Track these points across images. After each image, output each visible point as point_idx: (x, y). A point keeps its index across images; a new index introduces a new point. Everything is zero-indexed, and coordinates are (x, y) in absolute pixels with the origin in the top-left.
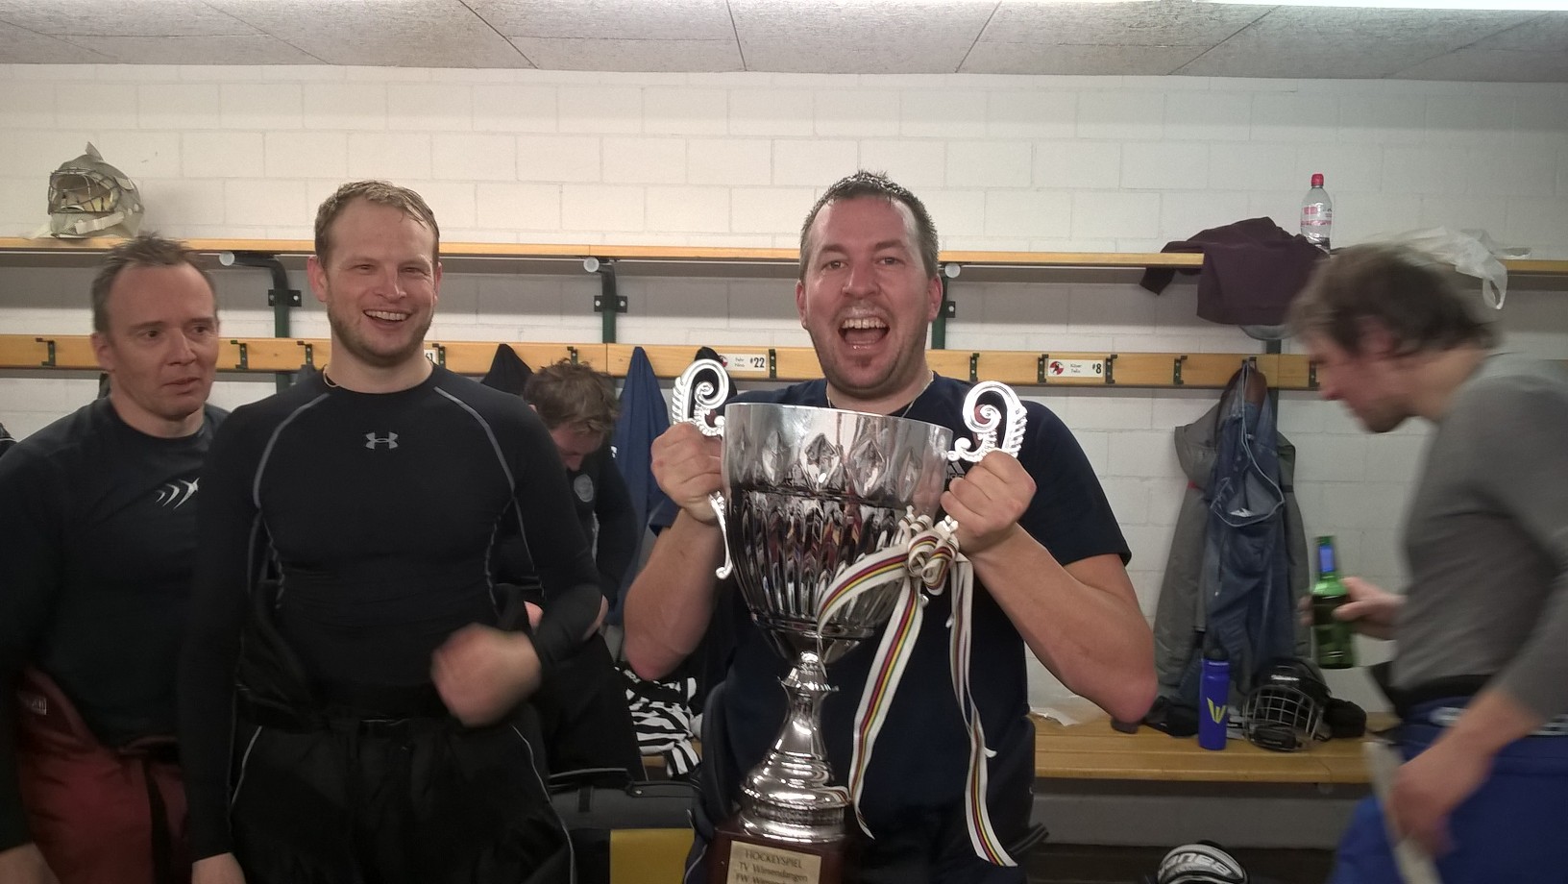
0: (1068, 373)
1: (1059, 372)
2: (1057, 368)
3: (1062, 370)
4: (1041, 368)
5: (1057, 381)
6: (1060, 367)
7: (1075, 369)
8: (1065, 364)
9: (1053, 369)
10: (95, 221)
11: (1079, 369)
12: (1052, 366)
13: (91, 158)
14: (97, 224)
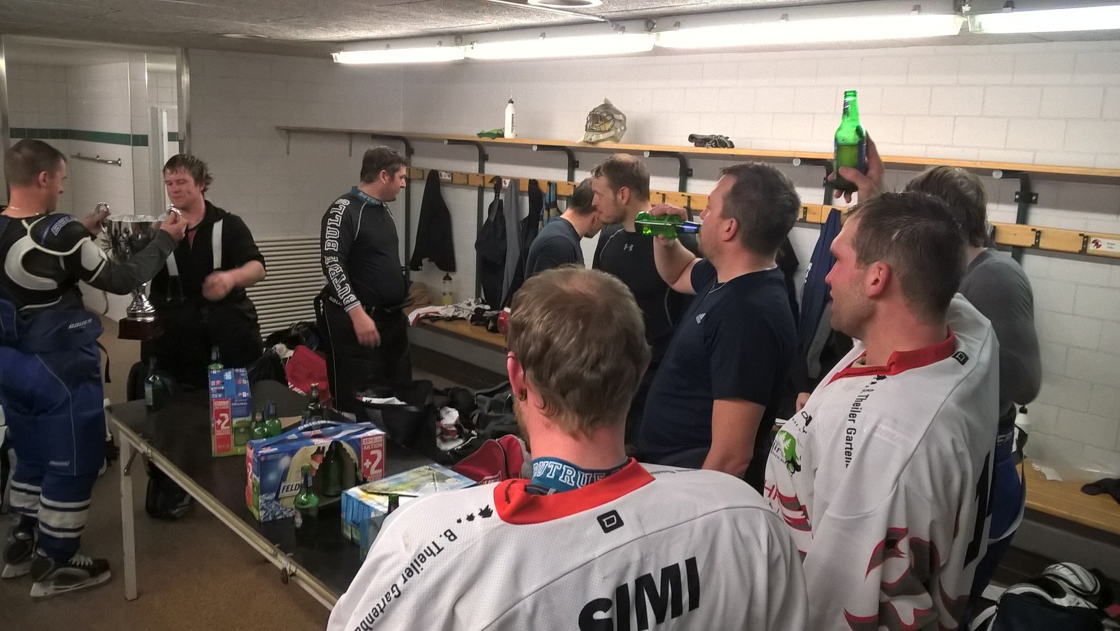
0: (1104, 248)
1: (1098, 247)
2: (1097, 244)
3: (1101, 246)
4: (1085, 243)
5: (1095, 253)
6: (1099, 243)
7: (1110, 246)
8: (1103, 242)
9: (1094, 244)
10: (601, 135)
11: (1113, 246)
12: (1093, 242)
13: (607, 106)
14: (602, 136)
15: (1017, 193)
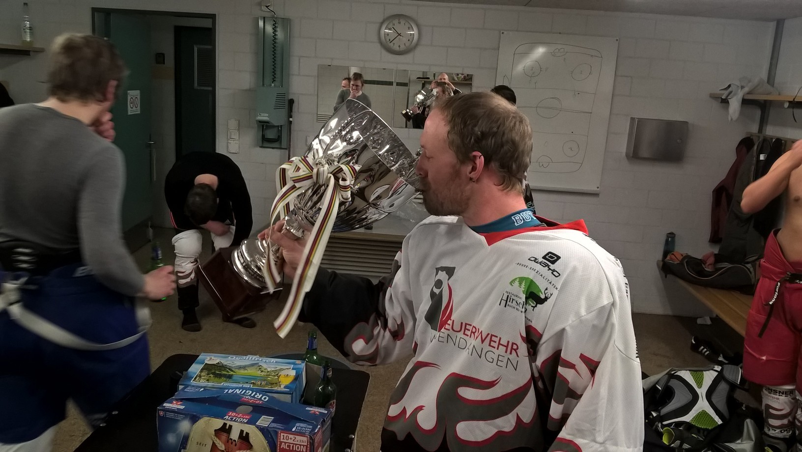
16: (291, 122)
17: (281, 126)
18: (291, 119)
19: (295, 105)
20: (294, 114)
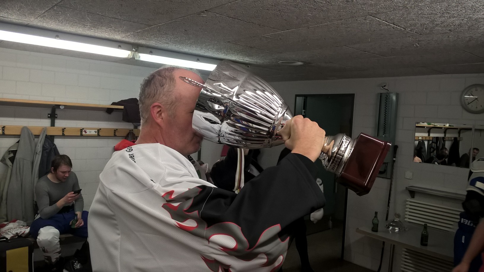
4: (82, 132)
5: (85, 135)
6: (86, 131)
7: (90, 132)
15: (49, 114)
16: (394, 161)
17: (387, 163)
18: (394, 159)
19: (399, 150)
20: (397, 156)
